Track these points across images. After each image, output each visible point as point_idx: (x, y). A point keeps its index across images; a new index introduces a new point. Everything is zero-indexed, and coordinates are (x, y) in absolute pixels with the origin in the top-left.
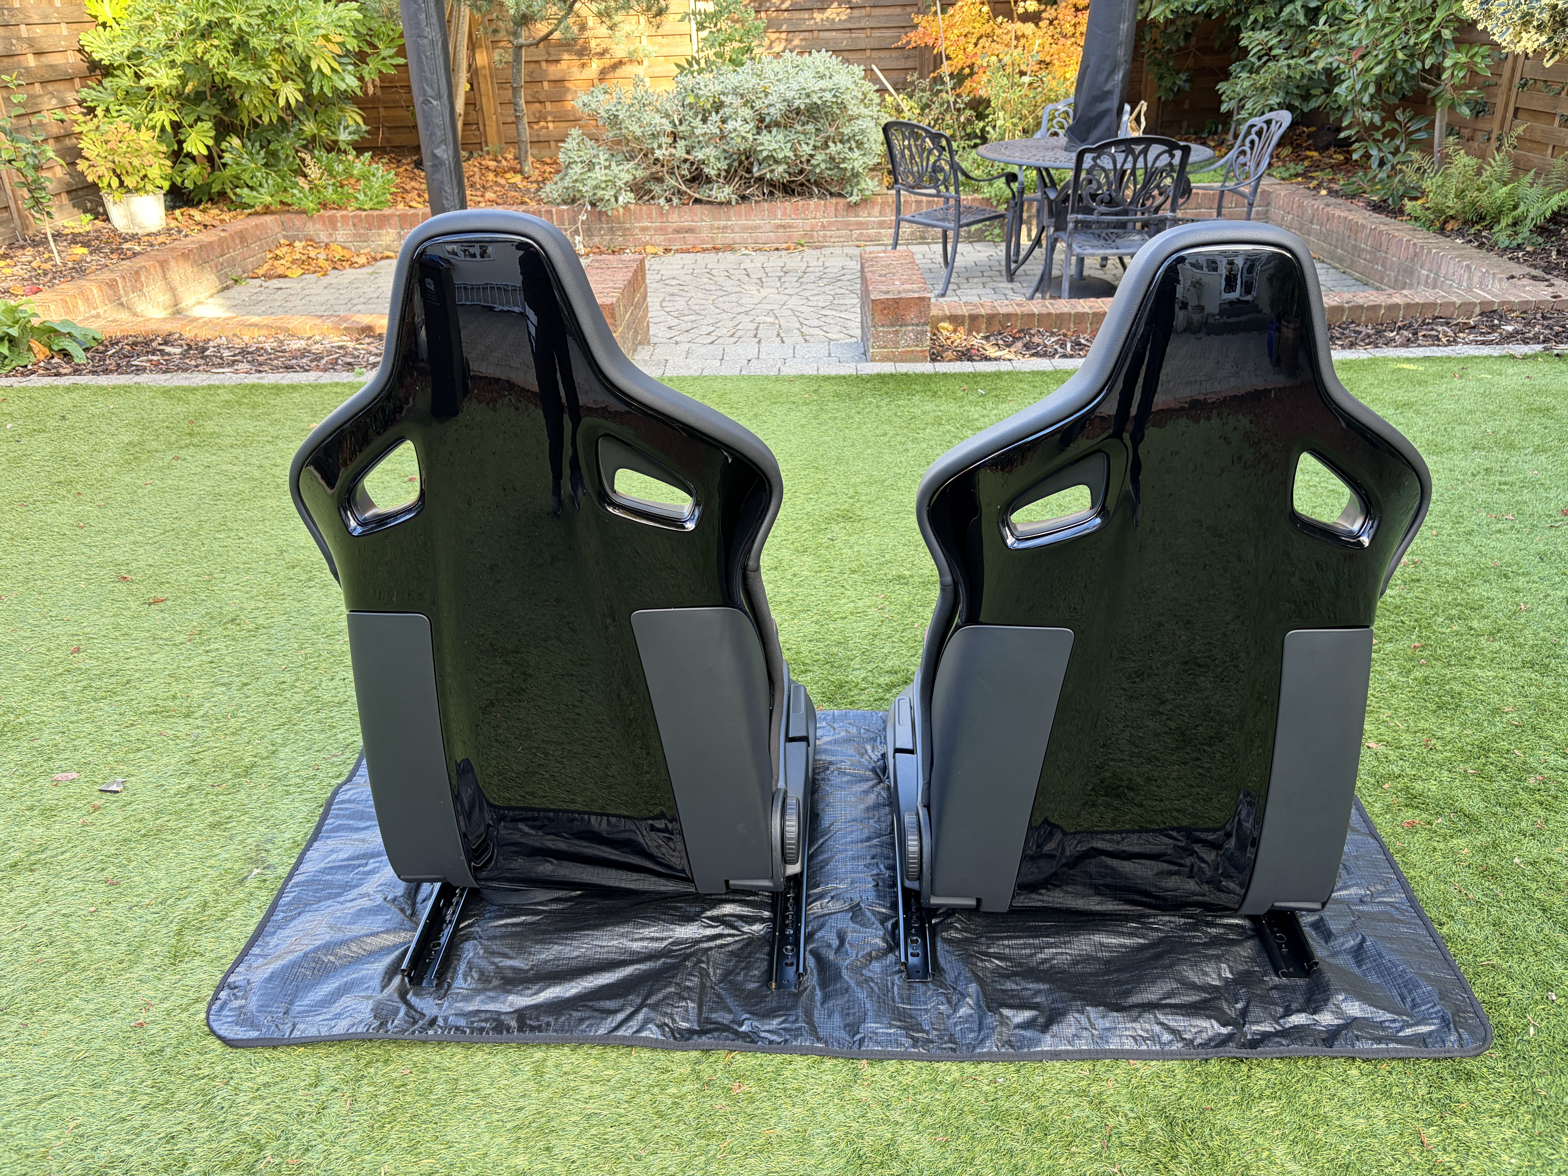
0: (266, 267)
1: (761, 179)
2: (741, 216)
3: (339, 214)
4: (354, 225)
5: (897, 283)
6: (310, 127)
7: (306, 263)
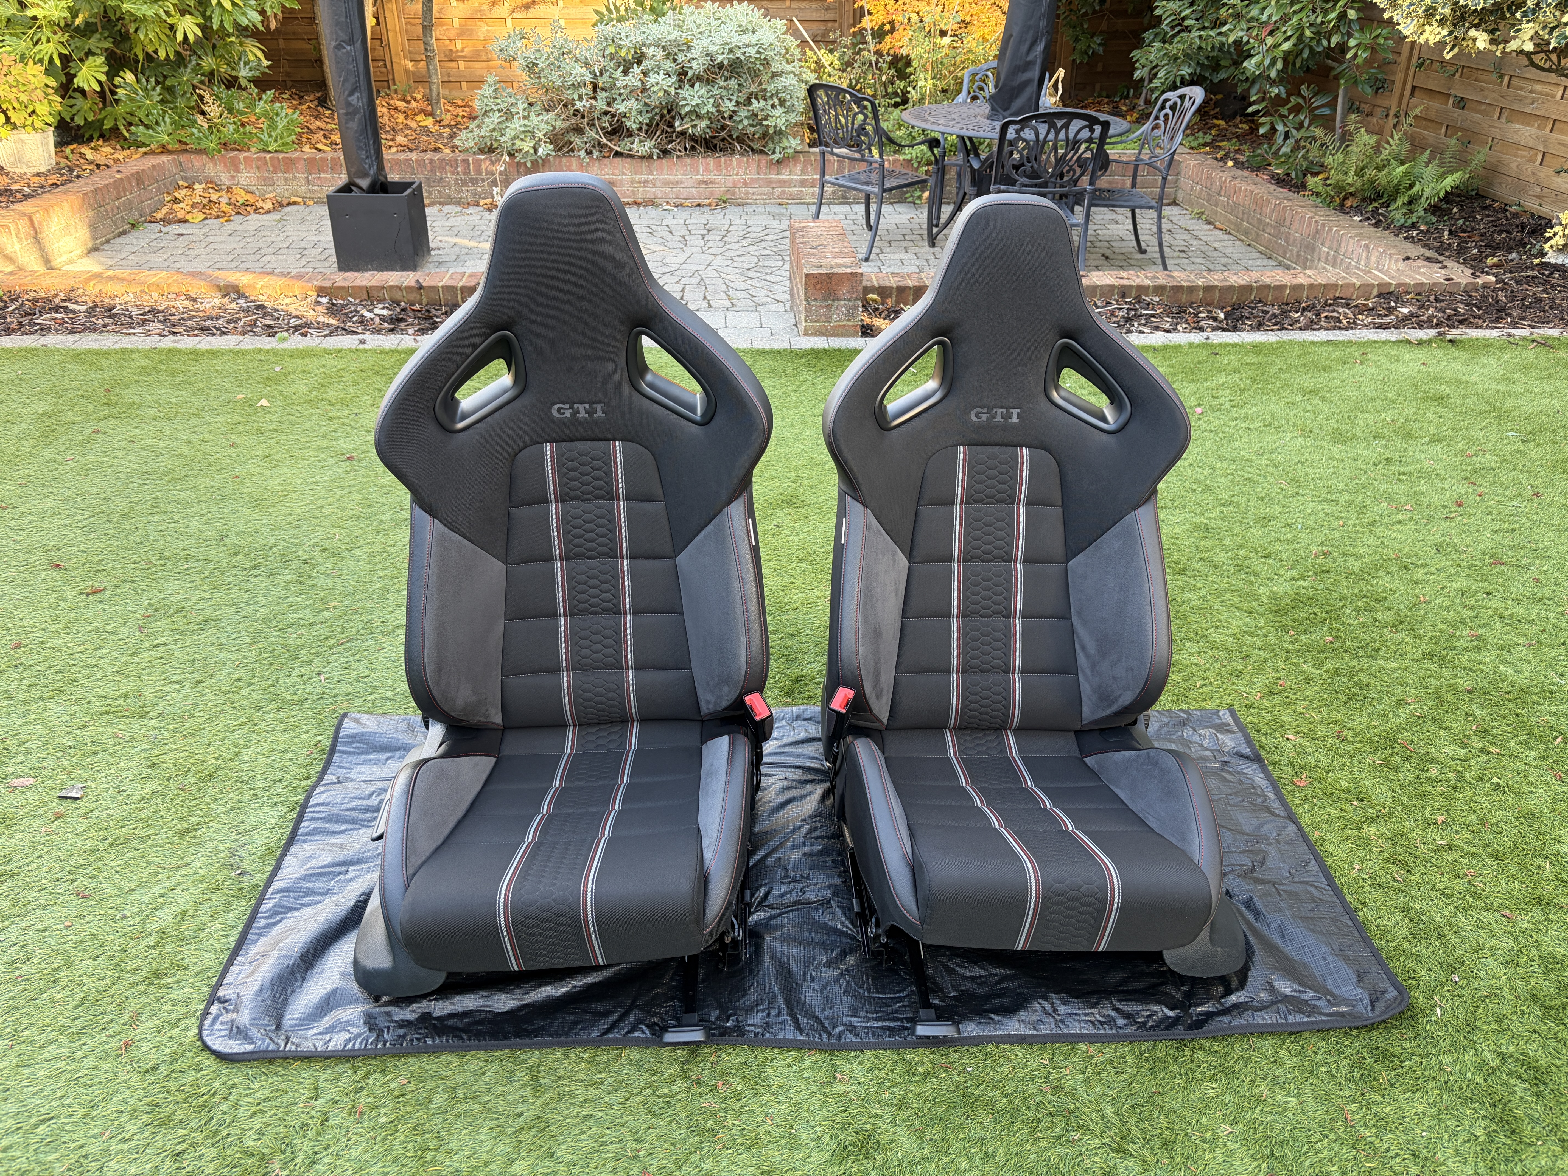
0: (164, 210)
1: (683, 133)
2: (662, 170)
3: (242, 156)
4: (258, 168)
5: (829, 256)
6: (208, 62)
7: (207, 207)
